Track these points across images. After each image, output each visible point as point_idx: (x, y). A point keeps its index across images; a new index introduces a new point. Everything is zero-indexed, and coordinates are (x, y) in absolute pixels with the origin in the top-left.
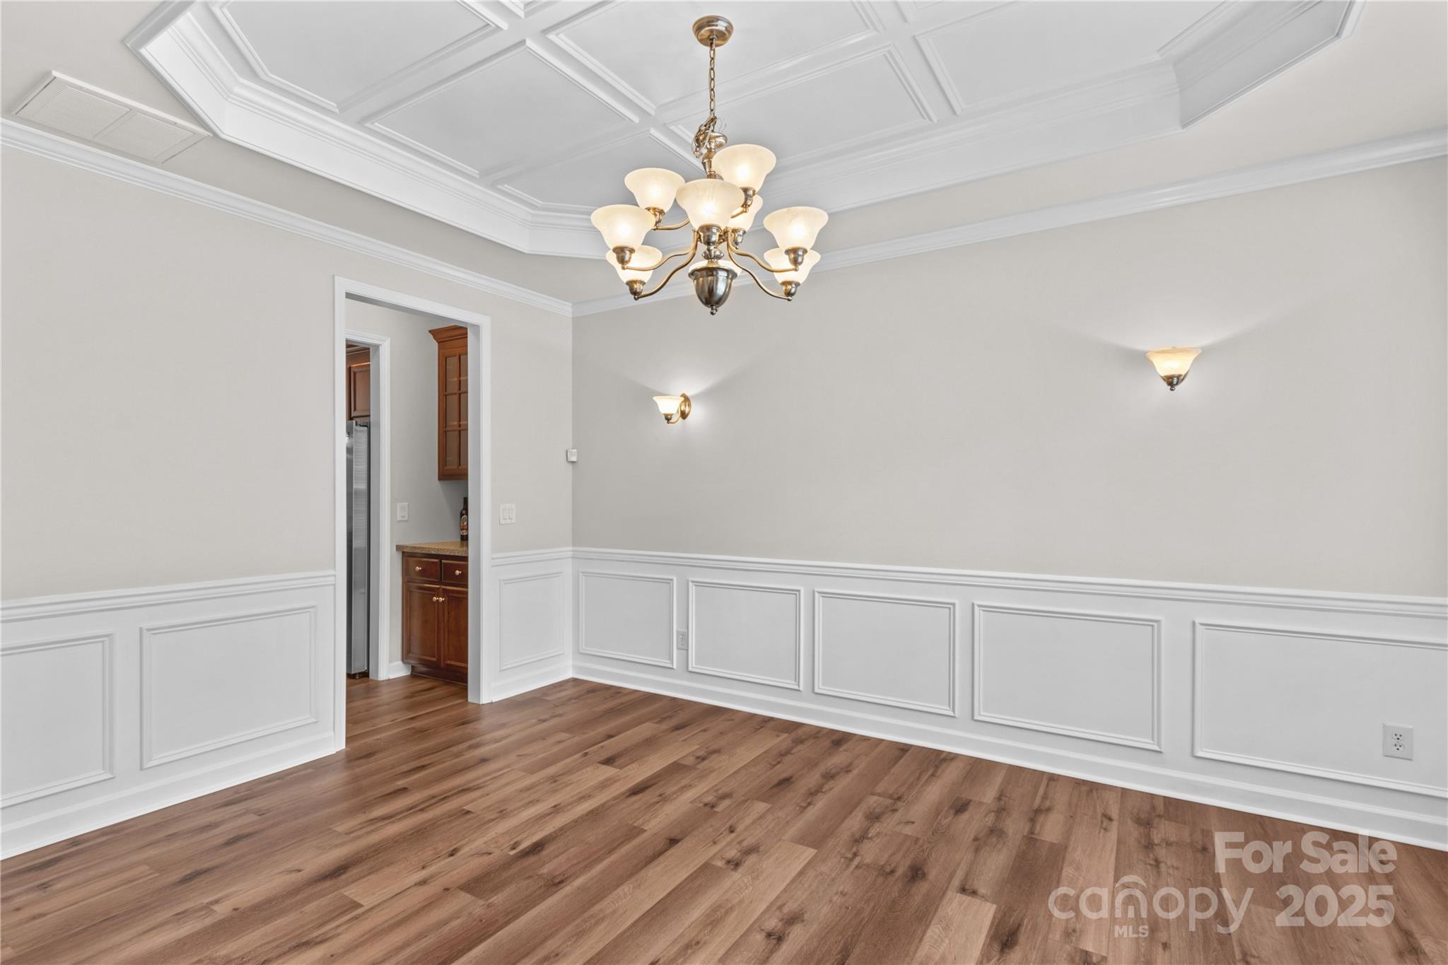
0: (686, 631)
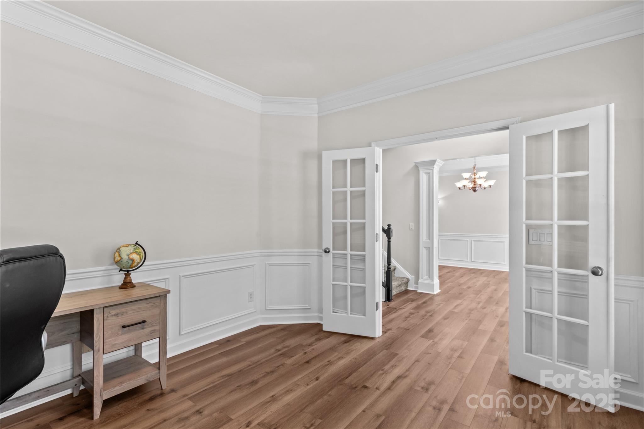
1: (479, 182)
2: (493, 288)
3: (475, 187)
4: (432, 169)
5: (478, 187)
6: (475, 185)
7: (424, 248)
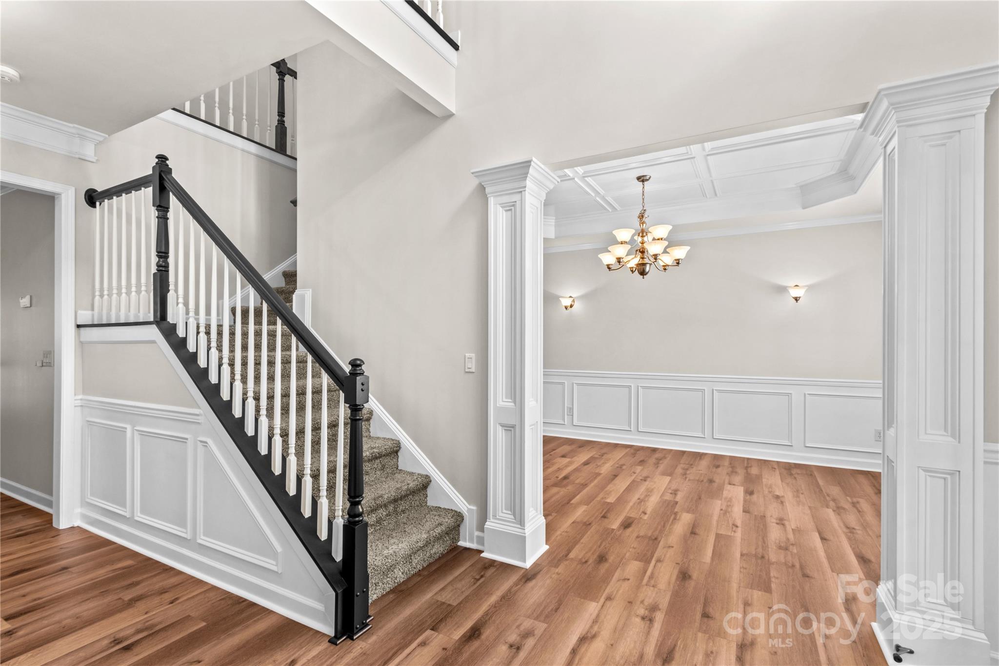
0: (571, 406)
1: (653, 249)
2: (686, 518)
3: (644, 264)
4: (521, 191)
5: (651, 264)
6: (643, 258)
7: (500, 427)
